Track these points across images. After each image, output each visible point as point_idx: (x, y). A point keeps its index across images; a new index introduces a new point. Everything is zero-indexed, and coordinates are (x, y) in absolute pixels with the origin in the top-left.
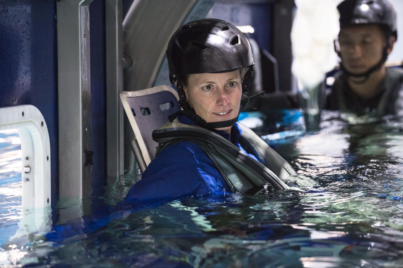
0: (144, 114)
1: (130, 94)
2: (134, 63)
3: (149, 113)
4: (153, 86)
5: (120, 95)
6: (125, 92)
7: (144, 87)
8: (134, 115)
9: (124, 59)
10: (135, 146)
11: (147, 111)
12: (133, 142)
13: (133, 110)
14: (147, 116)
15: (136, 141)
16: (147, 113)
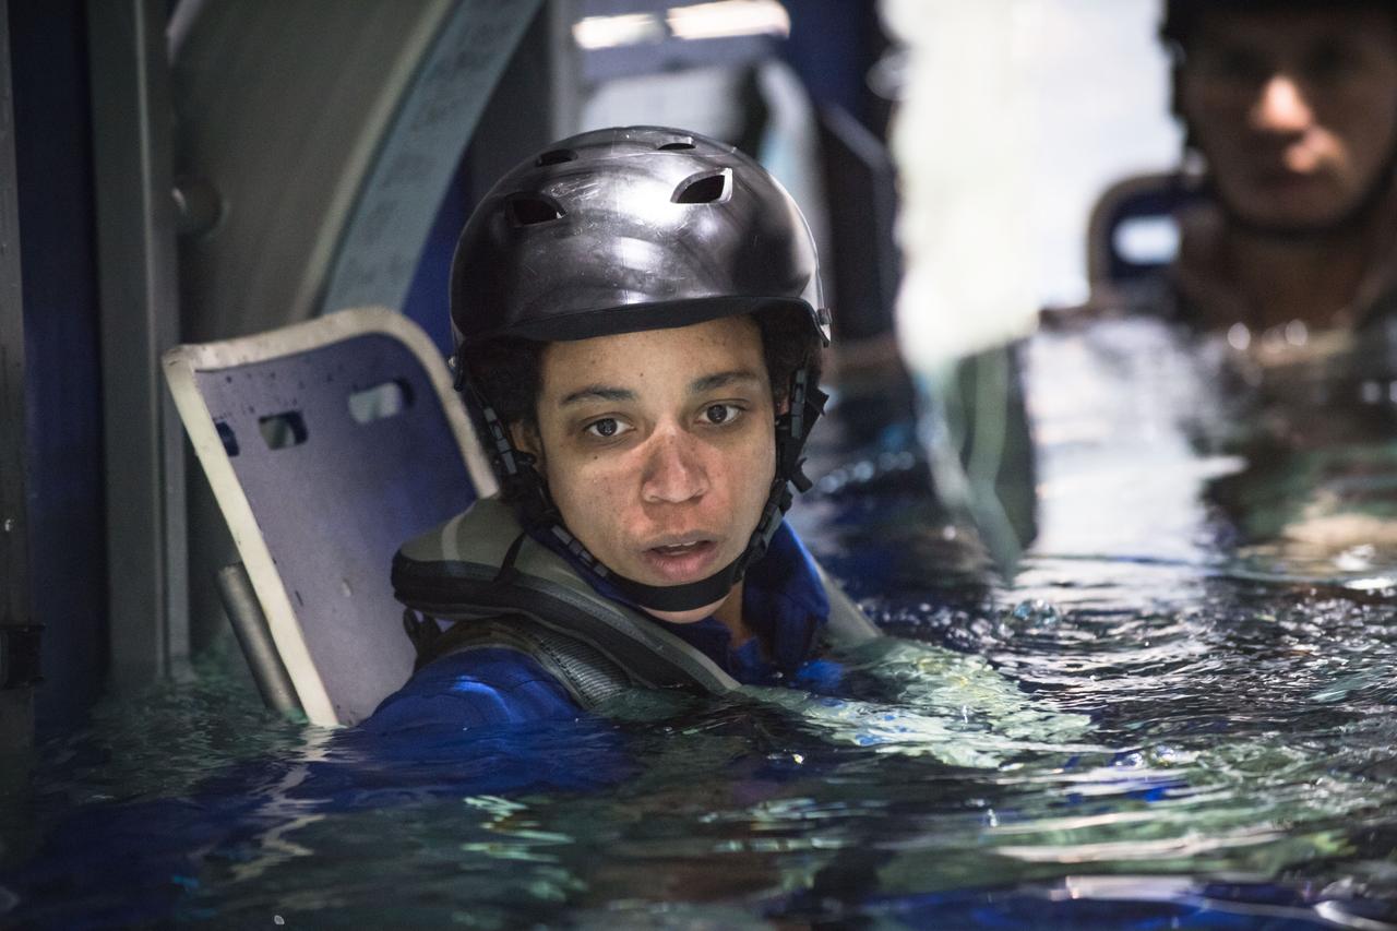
0: (277, 443)
1: (211, 355)
2: (227, 206)
3: (301, 436)
4: (316, 310)
5: (166, 361)
6: (187, 347)
7: (273, 319)
8: (232, 449)
9: (177, 194)
10: (236, 589)
11: (289, 427)
12: (230, 575)
13: (223, 430)
14: (290, 453)
15: (241, 566)
16: (290, 436)
